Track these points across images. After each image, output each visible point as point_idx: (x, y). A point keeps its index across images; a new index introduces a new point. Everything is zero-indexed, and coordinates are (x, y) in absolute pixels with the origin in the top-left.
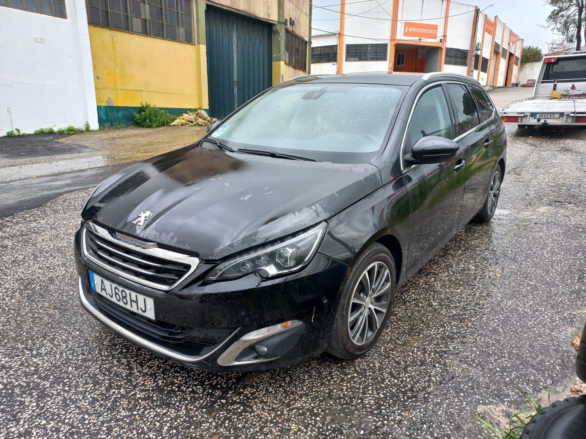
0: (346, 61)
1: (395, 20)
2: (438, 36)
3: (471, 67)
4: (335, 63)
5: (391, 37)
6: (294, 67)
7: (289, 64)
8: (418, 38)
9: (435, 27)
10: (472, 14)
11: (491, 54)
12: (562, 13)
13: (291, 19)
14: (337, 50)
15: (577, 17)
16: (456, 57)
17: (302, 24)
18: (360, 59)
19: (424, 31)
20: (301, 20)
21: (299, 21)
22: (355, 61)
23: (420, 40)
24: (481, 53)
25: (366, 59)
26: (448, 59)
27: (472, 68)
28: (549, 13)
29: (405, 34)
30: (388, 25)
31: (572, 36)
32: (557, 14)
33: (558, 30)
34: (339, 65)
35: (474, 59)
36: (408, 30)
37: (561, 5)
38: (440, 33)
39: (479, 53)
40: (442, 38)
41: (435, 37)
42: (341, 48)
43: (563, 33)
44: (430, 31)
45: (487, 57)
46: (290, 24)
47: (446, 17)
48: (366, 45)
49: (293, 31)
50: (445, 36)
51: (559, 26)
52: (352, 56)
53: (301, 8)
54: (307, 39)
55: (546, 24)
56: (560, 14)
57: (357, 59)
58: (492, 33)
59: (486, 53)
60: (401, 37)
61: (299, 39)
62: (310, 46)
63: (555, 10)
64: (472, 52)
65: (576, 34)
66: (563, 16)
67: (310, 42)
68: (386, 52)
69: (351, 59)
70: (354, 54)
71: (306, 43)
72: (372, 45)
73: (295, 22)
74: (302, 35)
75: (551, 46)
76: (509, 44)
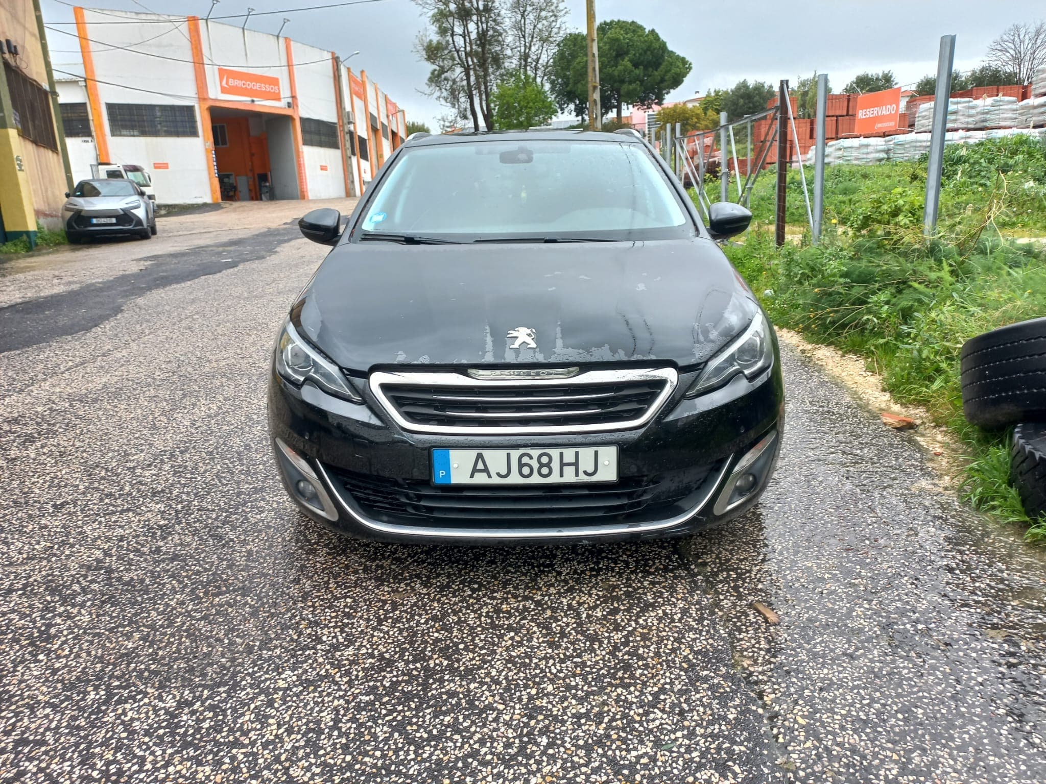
0: (113, 135)
1: (198, 63)
2: (282, 96)
3: (346, 150)
4: (89, 139)
5: (198, 93)
6: (35, 142)
7: (24, 134)
8: (249, 99)
9: (274, 81)
10: (330, 63)
11: (367, 130)
12: (446, 74)
13: (8, 42)
14: (87, 112)
15: (465, 83)
16: (319, 133)
17: (31, 55)
18: (144, 133)
19: (257, 86)
20: (27, 46)
21: (23, 47)
22: (133, 136)
23: (253, 101)
24: (355, 127)
25: (155, 134)
26: (308, 136)
27: (349, 152)
28: (429, 75)
29: (224, 90)
30: (188, 71)
31: (465, 110)
32: (439, 76)
33: (446, 99)
34: (98, 143)
35: (348, 137)
36: (227, 83)
37: (441, 64)
38: (285, 93)
39: (352, 127)
40: (290, 100)
41: (279, 99)
42: (96, 110)
43: (454, 106)
44: (268, 88)
45: (365, 136)
46: (10, 52)
47: (290, 66)
48: (151, 108)
49: (18, 68)
50: (294, 97)
51: (445, 94)
52: (125, 127)
53: (22, 20)
54: (46, 86)
55: (427, 90)
56: (443, 76)
57: (136, 133)
58: (363, 96)
59: (362, 130)
60: (216, 94)
61: (32, 84)
62: (55, 101)
63: (435, 70)
64: (343, 126)
65: (469, 106)
66: (446, 79)
67: (55, 94)
68: (195, 122)
69: (124, 132)
70: (128, 123)
71: (46, 92)
72: (163, 108)
73: (19, 49)
74: (35, 77)
75: (442, 123)
76: (388, 116)
